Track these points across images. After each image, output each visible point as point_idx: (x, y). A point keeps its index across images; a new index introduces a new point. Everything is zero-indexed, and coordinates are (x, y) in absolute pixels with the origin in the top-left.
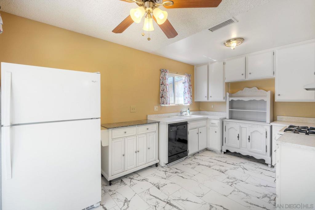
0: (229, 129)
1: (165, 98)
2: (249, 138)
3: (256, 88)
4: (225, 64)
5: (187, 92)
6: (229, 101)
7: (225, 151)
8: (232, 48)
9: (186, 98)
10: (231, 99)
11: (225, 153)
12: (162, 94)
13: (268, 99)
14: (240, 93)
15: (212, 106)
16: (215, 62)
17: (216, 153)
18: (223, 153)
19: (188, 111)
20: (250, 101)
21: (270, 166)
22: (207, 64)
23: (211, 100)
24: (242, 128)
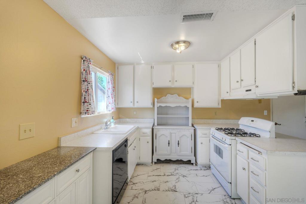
0: (159, 137)
1: (90, 104)
2: (178, 143)
3: (177, 95)
4: (152, 68)
5: (110, 95)
6: (157, 107)
7: (156, 161)
8: (178, 51)
9: (110, 103)
10: (159, 105)
11: (155, 163)
12: (85, 98)
13: (190, 106)
14: (163, 98)
15: (135, 113)
16: (142, 64)
17: (147, 165)
18: (154, 163)
19: (112, 120)
20: (177, 106)
21: (194, 164)
22: (133, 65)
23: (136, 105)
24: (172, 134)
